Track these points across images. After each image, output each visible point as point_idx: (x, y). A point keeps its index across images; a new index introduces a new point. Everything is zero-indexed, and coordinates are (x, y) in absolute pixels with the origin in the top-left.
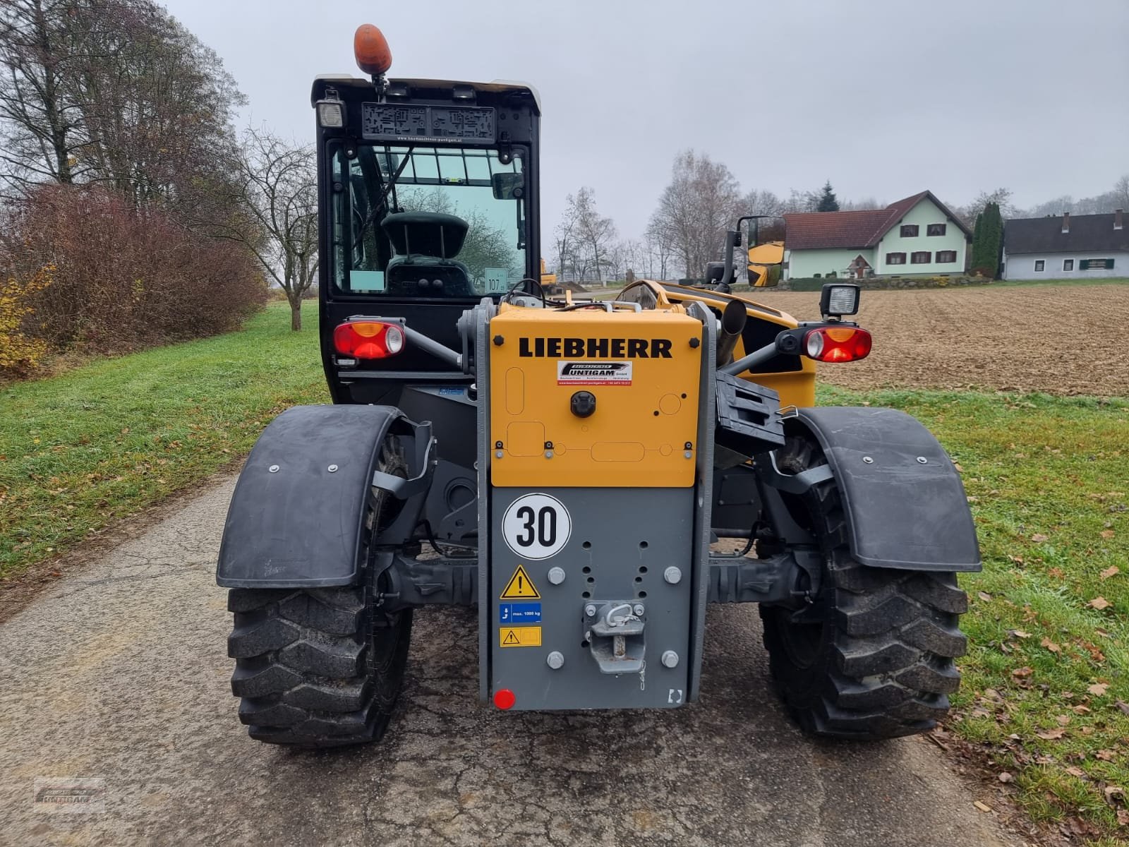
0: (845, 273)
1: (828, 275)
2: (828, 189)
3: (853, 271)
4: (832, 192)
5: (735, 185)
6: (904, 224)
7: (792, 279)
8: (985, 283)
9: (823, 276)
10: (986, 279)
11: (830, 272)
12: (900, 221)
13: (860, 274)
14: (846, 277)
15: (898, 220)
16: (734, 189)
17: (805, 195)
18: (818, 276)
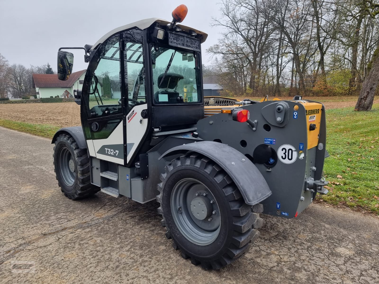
0: (62, 96)
1: (56, 97)
2: (49, 66)
3: (65, 95)
4: (50, 67)
5: (6, 61)
6: (80, 80)
7: (41, 98)
8: (109, 100)
9: (54, 97)
10: (109, 98)
11: (57, 96)
12: (79, 79)
13: (68, 96)
14: (63, 97)
15: (78, 78)
16: (6, 63)
17: (37, 67)
18: (52, 97)
